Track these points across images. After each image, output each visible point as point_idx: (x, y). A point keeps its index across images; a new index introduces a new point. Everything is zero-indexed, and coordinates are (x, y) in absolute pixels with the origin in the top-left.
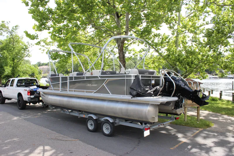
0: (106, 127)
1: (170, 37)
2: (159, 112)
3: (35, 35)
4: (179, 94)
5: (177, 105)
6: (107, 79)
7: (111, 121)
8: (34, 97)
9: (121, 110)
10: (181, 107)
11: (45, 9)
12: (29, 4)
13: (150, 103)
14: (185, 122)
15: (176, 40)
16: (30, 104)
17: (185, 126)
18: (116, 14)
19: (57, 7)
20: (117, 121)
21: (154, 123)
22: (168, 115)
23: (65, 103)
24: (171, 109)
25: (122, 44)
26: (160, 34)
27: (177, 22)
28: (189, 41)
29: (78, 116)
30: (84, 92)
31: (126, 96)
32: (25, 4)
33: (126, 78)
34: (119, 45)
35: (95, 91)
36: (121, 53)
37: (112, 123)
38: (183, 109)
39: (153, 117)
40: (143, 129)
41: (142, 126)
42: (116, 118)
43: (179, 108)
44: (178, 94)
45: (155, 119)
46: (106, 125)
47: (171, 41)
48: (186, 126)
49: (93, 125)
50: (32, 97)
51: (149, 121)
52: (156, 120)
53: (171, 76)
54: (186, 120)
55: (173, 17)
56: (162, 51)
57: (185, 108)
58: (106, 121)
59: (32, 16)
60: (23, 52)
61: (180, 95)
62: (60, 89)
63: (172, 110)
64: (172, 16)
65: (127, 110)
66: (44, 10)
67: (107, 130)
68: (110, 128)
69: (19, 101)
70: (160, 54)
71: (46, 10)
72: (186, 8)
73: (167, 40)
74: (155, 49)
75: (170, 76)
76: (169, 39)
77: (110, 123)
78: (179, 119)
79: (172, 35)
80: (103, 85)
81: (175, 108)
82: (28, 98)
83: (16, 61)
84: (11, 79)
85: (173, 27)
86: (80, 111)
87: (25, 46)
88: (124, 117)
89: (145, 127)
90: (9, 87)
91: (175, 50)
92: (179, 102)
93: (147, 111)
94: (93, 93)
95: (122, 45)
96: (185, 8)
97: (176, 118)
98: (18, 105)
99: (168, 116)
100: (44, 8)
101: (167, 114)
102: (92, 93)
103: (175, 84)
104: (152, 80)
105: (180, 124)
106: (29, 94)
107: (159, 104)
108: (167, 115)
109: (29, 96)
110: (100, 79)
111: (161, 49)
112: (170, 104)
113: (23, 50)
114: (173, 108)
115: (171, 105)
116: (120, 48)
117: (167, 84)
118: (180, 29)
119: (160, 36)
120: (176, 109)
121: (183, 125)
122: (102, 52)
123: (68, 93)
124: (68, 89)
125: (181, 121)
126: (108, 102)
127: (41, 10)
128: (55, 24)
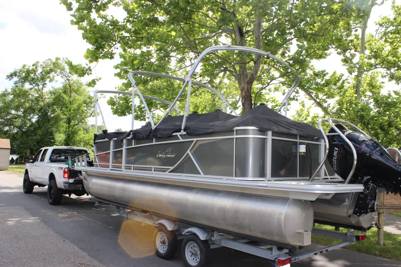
0: (191, 250)
1: (344, 78)
2: (315, 221)
3: (84, 68)
4: (366, 178)
5: (363, 204)
6: (195, 139)
7: (202, 236)
8: (74, 181)
9: (223, 210)
10: (373, 210)
11: (106, 22)
12: (72, 6)
13: (292, 197)
14: (379, 246)
15: (357, 85)
16: (70, 196)
17: (380, 256)
18: (238, 30)
19: (127, 17)
20: (216, 237)
21: (300, 247)
22: (340, 228)
23: (117, 193)
24: (345, 215)
25: (249, 86)
26: (325, 71)
27: (359, 49)
28: (383, 83)
29: (141, 223)
30: (151, 170)
31: (235, 178)
32: (65, 6)
33: (235, 136)
34: (244, 88)
35: (172, 168)
36: (247, 102)
37: (205, 242)
38: (374, 215)
39: (299, 233)
40: (274, 261)
41: (272, 254)
42: (213, 231)
43: (366, 213)
44: (362, 179)
45: (303, 238)
46: (192, 246)
47: (346, 85)
48: (384, 257)
49: (167, 243)
50: (71, 181)
51: (287, 242)
52: (307, 241)
53: (346, 133)
54: (382, 242)
55: (352, 41)
56: (329, 104)
57: (379, 214)
58: (191, 236)
59: (83, 34)
60: (85, 109)
61: (368, 180)
62: (111, 164)
63: (349, 216)
64: (349, 38)
65: (236, 212)
66: (105, 24)
67: (193, 257)
68: (199, 252)
69: (50, 188)
70: (325, 110)
71: (108, 23)
72: (377, 24)
73: (339, 84)
74: (315, 101)
75: (343, 133)
76: (343, 82)
77: (200, 242)
78: (366, 239)
79: (349, 74)
80: (188, 154)
81: (355, 213)
82: (65, 183)
83: (73, 123)
84: (43, 149)
85: (351, 60)
86: (145, 212)
87: (89, 98)
88: (230, 229)
89: (279, 256)
90: (38, 163)
91: (354, 99)
92: (366, 196)
93: (283, 217)
94: (167, 173)
95: (248, 88)
96: (375, 24)
97: (358, 238)
98: (49, 197)
99: (339, 230)
100: (104, 20)
101: (337, 225)
102: (165, 171)
103: (357, 153)
104: (299, 144)
105: (368, 251)
106: (66, 175)
107: (314, 199)
108: (337, 229)
109: (66, 180)
110: (181, 140)
111: (327, 100)
112: (344, 201)
113: (85, 105)
114: (351, 212)
115: (347, 202)
116: (244, 94)
117: (335, 153)
118: (366, 60)
119: (325, 75)
120: (359, 216)
121: (375, 255)
122: (186, 81)
123: (124, 172)
124: (124, 164)
125: (370, 243)
126: (198, 193)
127: (98, 24)
128: (125, 50)
